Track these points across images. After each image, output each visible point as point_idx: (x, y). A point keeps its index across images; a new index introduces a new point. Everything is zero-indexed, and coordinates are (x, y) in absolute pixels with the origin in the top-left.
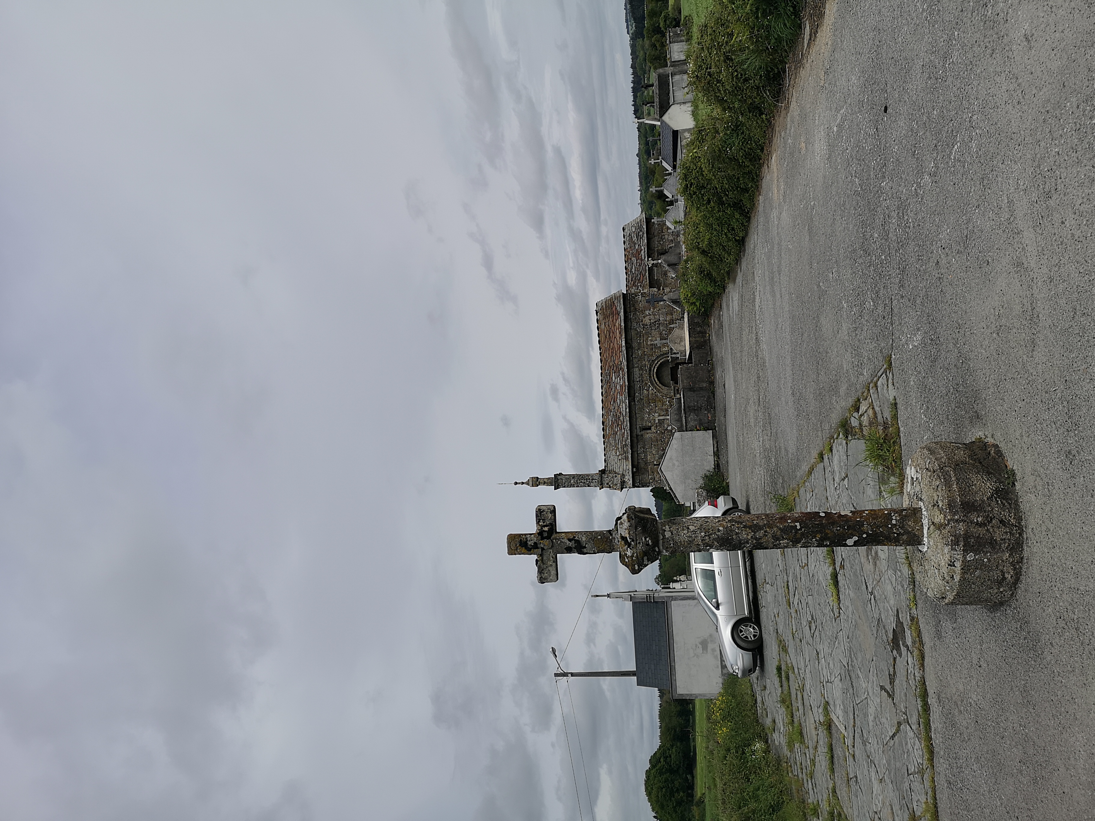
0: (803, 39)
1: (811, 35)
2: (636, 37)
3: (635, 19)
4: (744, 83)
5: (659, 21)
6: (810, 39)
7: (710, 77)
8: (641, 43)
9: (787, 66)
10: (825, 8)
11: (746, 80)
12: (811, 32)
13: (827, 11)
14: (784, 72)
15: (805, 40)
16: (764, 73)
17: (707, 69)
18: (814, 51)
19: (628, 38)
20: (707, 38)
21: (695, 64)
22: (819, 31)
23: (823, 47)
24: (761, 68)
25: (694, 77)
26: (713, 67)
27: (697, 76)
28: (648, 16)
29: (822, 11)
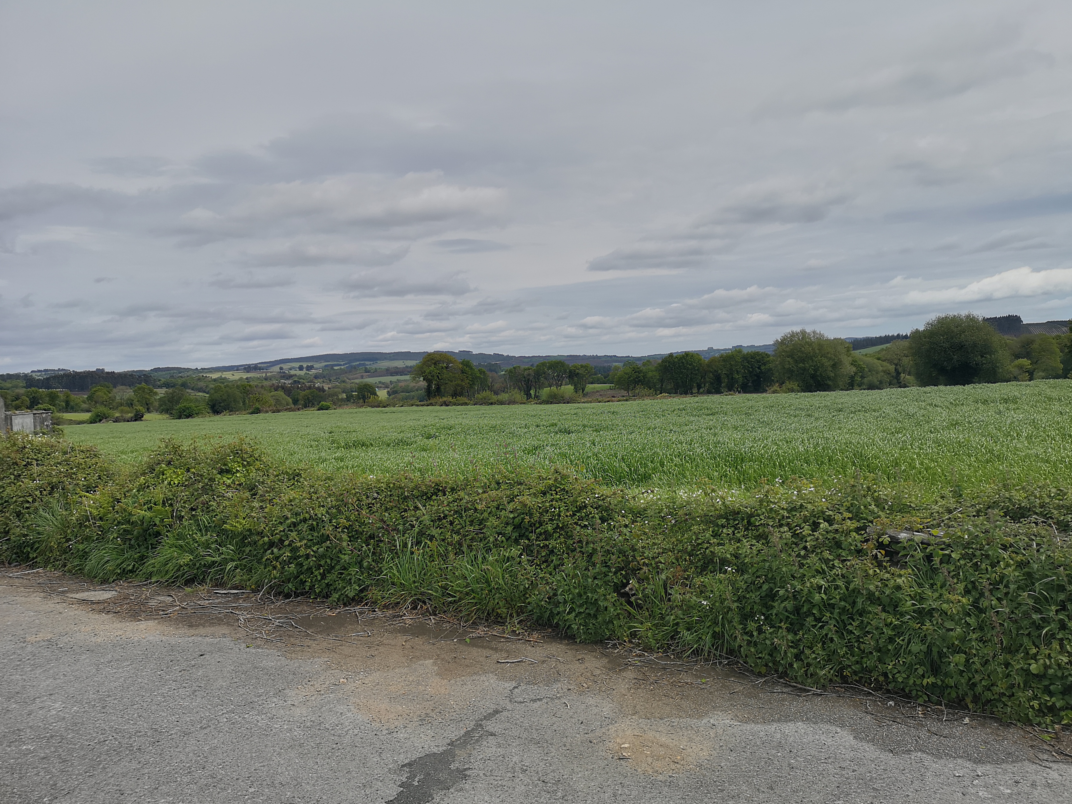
0: (88, 590)
1: (98, 603)
2: (28, 380)
3: (47, 379)
4: (15, 513)
5: (45, 403)
6: (93, 603)
7: (25, 465)
8: (21, 384)
9: (40, 570)
10: (146, 620)
11: (19, 515)
12: (104, 602)
13: (143, 625)
14: (32, 567)
15: (87, 593)
16: (30, 539)
17: (37, 460)
18: (76, 612)
19: (27, 371)
20: (80, 458)
21: (42, 444)
22: (110, 616)
23: (89, 629)
24: (39, 533)
25: (24, 443)
26: (40, 468)
27: (25, 447)
28: (52, 392)
29: (140, 616)
